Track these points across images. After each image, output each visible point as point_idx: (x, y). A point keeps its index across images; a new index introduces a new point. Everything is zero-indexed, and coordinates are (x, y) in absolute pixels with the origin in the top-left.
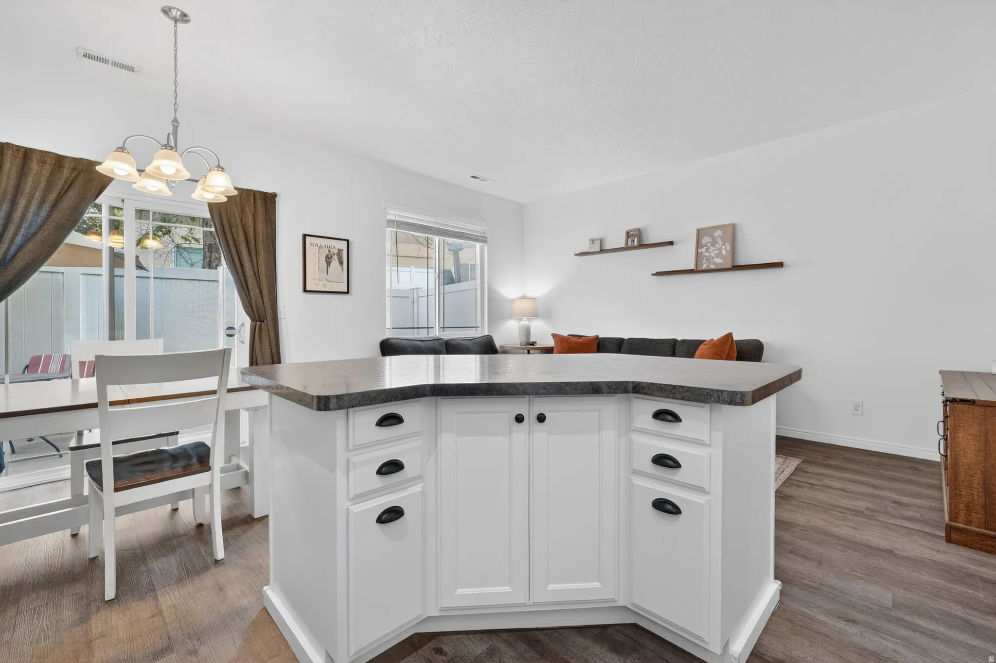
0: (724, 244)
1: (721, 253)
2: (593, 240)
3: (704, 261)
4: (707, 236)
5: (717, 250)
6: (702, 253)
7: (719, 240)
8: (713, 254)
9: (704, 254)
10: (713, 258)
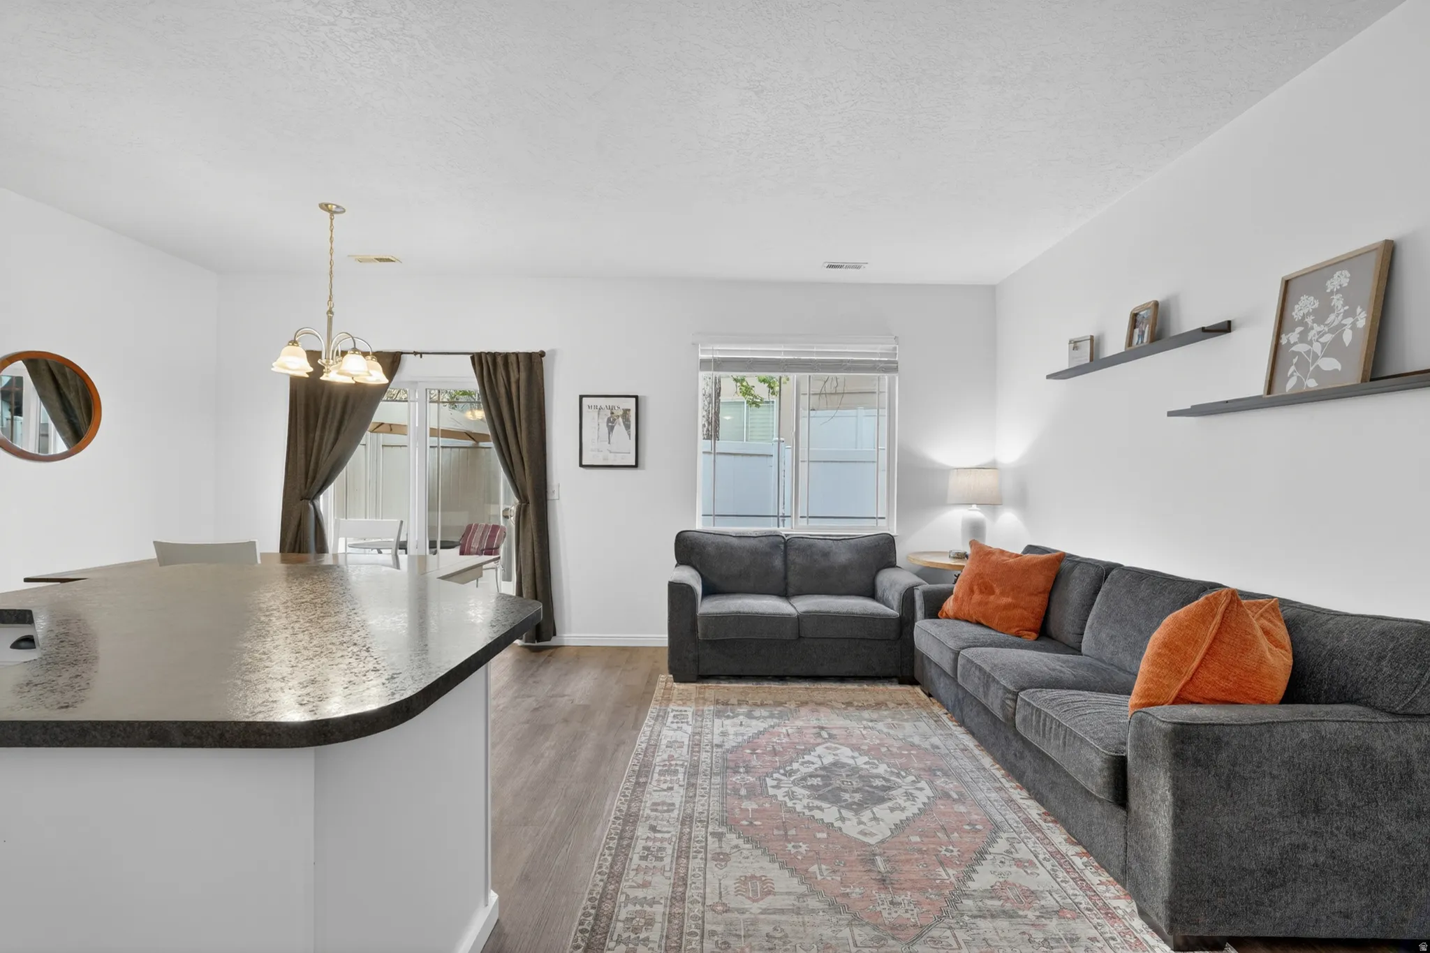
0: (1350, 313)
1: (1338, 339)
2: (1075, 342)
3: (1293, 368)
4: (1309, 295)
5: (1331, 331)
6: (1289, 345)
7: (1337, 301)
8: (1317, 348)
9: (1294, 349)
10: (1316, 357)
